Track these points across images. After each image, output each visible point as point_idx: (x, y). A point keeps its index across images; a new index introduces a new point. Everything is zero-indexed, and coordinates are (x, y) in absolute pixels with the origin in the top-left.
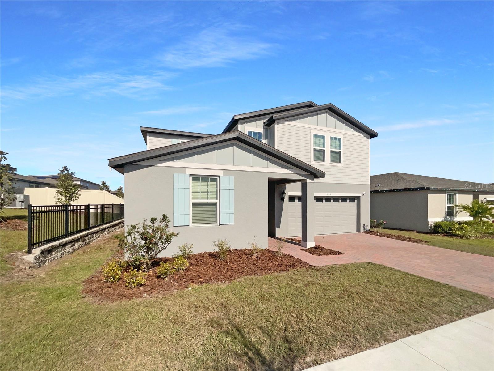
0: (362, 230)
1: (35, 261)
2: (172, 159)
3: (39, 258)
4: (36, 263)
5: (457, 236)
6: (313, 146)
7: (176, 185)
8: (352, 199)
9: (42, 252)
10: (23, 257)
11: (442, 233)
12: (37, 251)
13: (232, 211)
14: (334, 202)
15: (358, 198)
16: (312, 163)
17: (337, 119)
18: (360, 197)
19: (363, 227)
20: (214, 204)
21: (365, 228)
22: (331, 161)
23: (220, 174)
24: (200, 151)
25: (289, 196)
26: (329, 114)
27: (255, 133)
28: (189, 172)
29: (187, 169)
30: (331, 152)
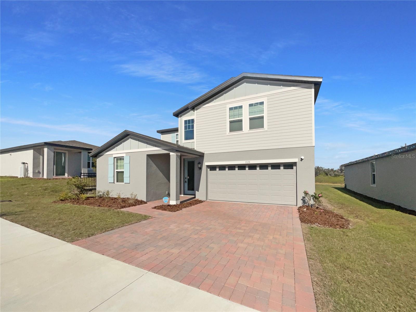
0: (300, 203)
6: (229, 119)
7: (109, 163)
8: (289, 166)
13: (129, 175)
14: (260, 169)
15: (295, 164)
16: (227, 134)
17: (258, 83)
18: (296, 162)
19: (302, 200)
20: (123, 172)
21: (306, 201)
22: (251, 128)
23: (124, 155)
24: (118, 144)
25: (206, 165)
26: (247, 82)
27: (189, 121)
28: (114, 156)
29: (113, 155)
30: (251, 119)
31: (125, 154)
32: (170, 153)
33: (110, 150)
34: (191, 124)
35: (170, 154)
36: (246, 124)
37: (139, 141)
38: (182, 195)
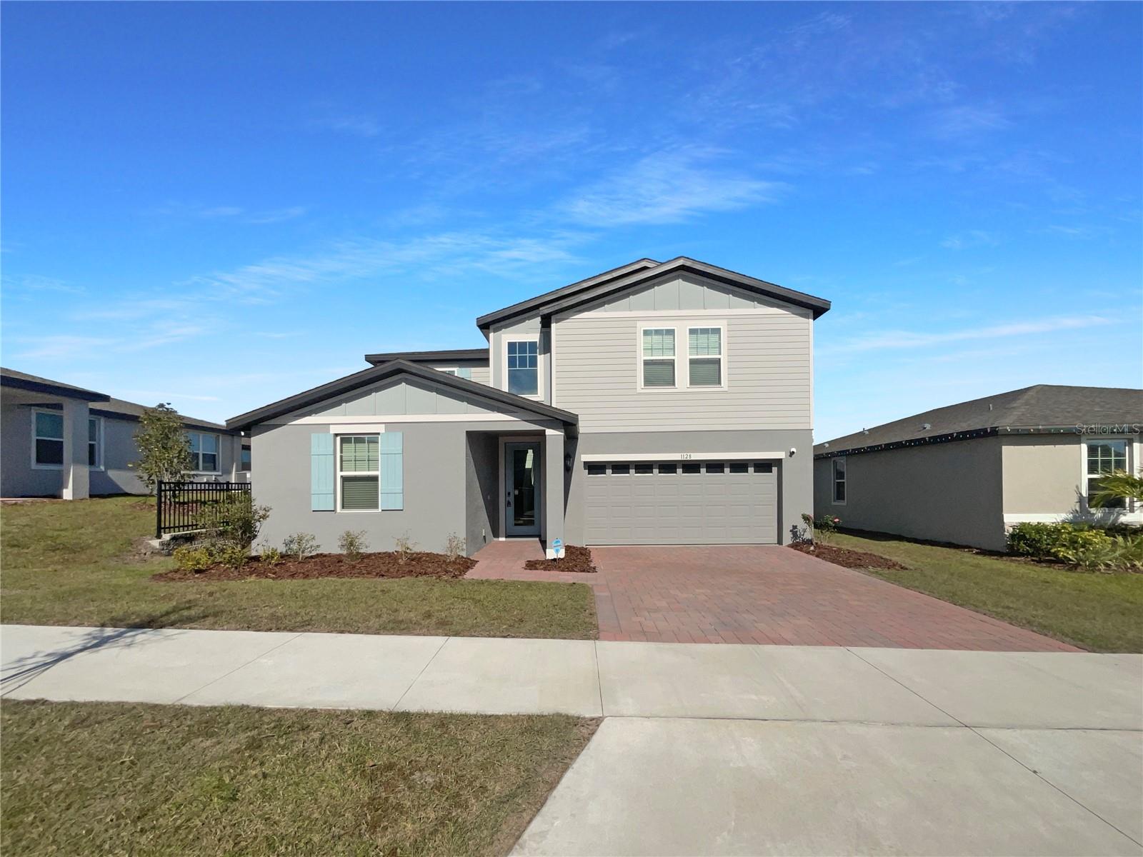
0: (788, 538)
1: (162, 547)
2: (309, 414)
3: (169, 545)
4: (163, 549)
5: (1063, 562)
6: (642, 355)
7: (314, 450)
8: (763, 466)
9: (174, 538)
10: (150, 541)
11: (1028, 554)
12: (166, 537)
13: (399, 488)
14: (707, 472)
15: (778, 462)
16: (639, 390)
17: (711, 287)
18: (781, 459)
19: (791, 531)
20: (375, 479)
21: (798, 533)
22: (694, 381)
23: (381, 429)
24: (352, 396)
25: (584, 462)
26: (685, 279)
27: (522, 345)
28: (334, 430)
29: (331, 426)
30: (692, 362)
31: (384, 425)
32: (545, 430)
33: (316, 412)
34: (528, 355)
35: (547, 434)
36: (682, 373)
37: (439, 392)
38: (502, 539)
